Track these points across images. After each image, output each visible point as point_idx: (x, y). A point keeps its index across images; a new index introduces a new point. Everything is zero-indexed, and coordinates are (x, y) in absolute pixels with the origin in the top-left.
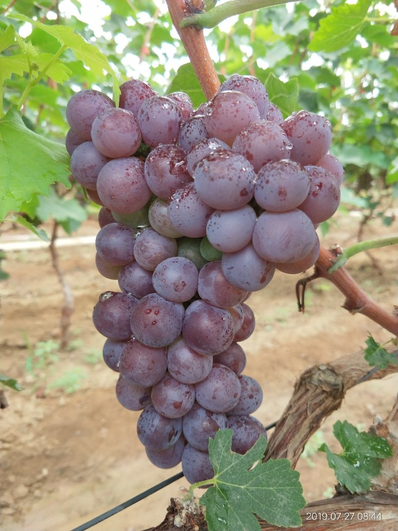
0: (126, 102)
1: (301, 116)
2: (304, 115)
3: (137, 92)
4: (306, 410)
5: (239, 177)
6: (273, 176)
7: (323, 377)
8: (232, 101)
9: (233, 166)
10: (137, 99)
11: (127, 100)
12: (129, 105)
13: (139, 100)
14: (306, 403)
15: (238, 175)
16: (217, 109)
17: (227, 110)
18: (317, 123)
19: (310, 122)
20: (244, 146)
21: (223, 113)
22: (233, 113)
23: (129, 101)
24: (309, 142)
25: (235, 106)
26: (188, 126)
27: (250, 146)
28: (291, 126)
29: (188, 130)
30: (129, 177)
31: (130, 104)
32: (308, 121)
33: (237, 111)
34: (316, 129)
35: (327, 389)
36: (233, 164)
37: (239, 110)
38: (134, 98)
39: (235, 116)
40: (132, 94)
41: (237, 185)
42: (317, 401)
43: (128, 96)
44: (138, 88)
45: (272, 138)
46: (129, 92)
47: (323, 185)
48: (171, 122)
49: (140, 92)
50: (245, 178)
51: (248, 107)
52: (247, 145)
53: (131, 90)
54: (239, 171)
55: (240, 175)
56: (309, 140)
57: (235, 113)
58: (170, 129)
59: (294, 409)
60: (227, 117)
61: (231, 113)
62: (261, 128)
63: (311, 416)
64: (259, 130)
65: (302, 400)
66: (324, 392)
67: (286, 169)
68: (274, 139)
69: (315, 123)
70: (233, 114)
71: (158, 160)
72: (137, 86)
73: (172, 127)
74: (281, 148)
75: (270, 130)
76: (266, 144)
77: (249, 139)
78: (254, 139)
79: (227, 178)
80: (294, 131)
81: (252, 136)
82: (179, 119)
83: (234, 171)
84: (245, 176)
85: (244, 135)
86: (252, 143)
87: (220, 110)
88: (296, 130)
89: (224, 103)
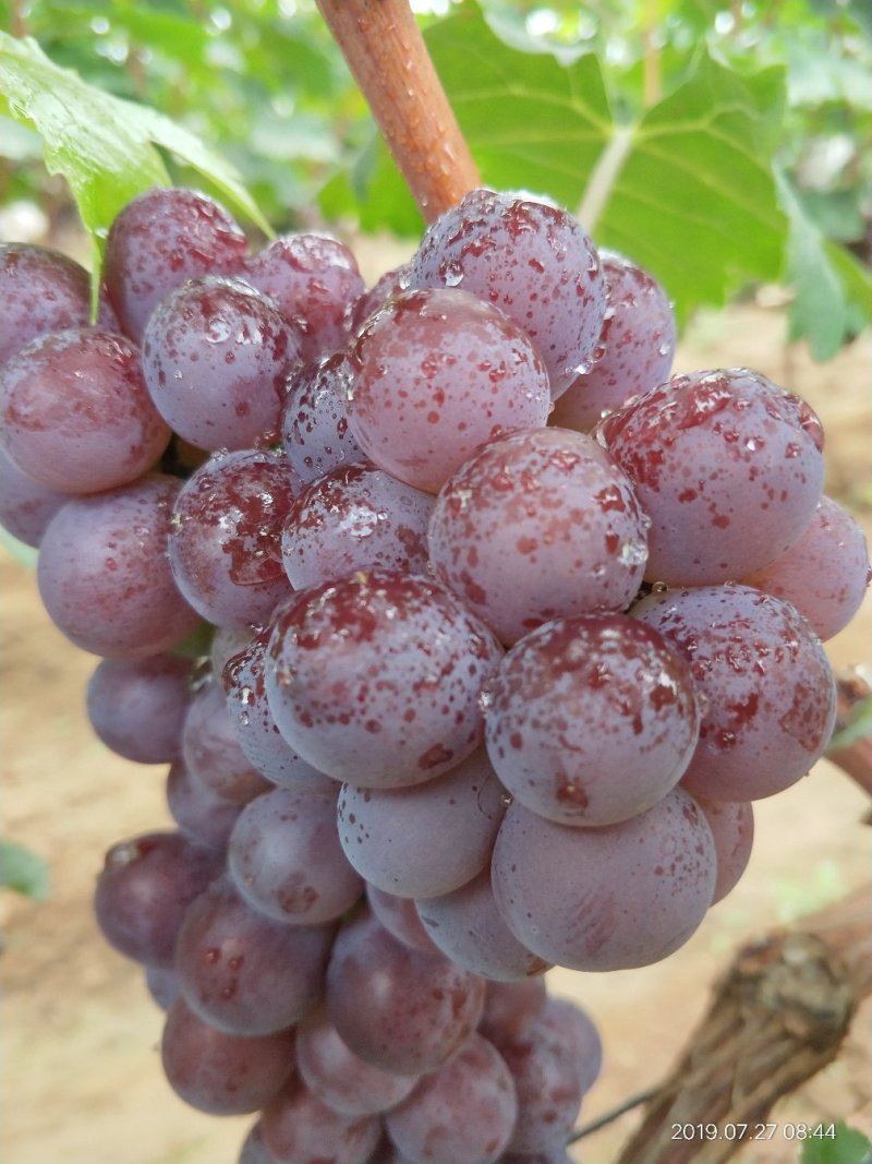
0: (128, 283)
1: (701, 406)
2: (712, 404)
3: (160, 244)
4: (730, 1088)
5: (410, 716)
6: (536, 724)
7: (791, 988)
8: (420, 357)
9: (384, 676)
10: (160, 269)
11: (128, 273)
12: (136, 290)
13: (168, 272)
14: (733, 1063)
15: (402, 711)
16: (367, 382)
17: (403, 394)
18: (760, 445)
19: (731, 438)
20: (456, 551)
21: (388, 404)
22: (422, 404)
23: (137, 277)
24: (721, 522)
25: (431, 377)
26: (304, 400)
27: (473, 559)
28: (656, 447)
29: (302, 416)
30: (114, 574)
31: (141, 286)
32: (726, 434)
33: (440, 397)
34: (754, 472)
35: (798, 1026)
36: (384, 667)
37: (447, 393)
38: (151, 266)
39: (433, 417)
40: (144, 253)
41: (403, 743)
42: (765, 1060)
43: (132, 262)
44: (164, 228)
45: (560, 534)
46: (134, 243)
47: (761, 704)
48: (243, 385)
49: (171, 245)
50: (438, 709)
51: (484, 377)
52: (464, 554)
53: (140, 239)
54: (409, 692)
55: (414, 705)
56: (720, 511)
57: (433, 406)
58: (242, 409)
59: (698, 1077)
60: (401, 419)
61: (416, 406)
62: (519, 489)
63: (742, 1103)
64: (510, 495)
65: (724, 1054)
66: (786, 1035)
67: (589, 707)
68: (567, 538)
69: (751, 446)
70: (425, 411)
71: (195, 532)
72: (161, 221)
73: (249, 401)
74: (597, 571)
75: (554, 498)
76: (533, 560)
77: (470, 529)
78: (488, 534)
79: (359, 722)
80: (664, 468)
81: (485, 518)
82: (275, 367)
83: (387, 693)
84: (434, 704)
85: (454, 505)
86: (483, 549)
87: (376, 388)
88: (672, 468)
89: (391, 361)
